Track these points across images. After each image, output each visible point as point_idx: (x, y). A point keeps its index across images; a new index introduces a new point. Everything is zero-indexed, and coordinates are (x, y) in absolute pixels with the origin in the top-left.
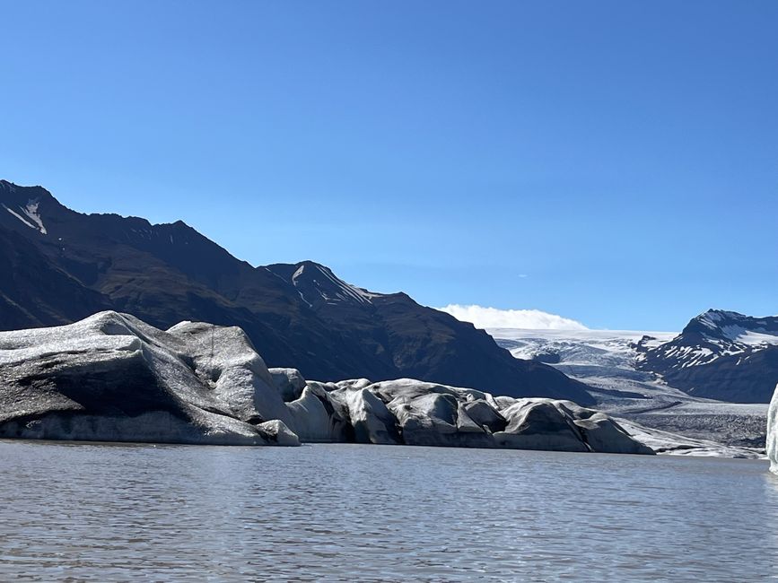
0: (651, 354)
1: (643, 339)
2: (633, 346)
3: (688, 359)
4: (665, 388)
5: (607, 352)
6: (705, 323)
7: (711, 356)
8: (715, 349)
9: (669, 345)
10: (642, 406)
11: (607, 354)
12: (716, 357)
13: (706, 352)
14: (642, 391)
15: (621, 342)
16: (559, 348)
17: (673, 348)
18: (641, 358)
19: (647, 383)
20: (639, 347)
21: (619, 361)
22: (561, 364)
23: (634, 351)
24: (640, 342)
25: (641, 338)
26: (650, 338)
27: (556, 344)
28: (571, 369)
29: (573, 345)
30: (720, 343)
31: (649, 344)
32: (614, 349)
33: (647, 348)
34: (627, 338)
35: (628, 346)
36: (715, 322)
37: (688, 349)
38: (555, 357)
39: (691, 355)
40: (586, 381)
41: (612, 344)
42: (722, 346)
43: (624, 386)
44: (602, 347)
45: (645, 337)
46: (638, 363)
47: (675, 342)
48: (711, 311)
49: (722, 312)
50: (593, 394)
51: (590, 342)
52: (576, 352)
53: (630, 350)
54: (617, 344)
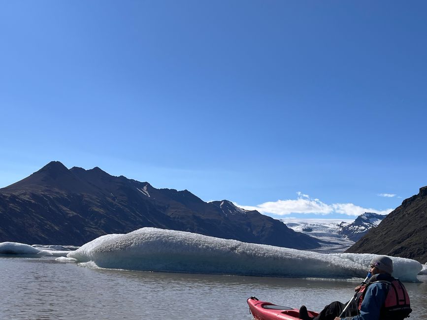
0: (344, 229)
2: (338, 225)
3: (357, 230)
4: (348, 241)
5: (328, 227)
6: (363, 217)
7: (365, 229)
8: (366, 227)
9: (350, 225)
10: (336, 247)
11: (329, 229)
12: (366, 229)
13: (363, 228)
14: (339, 242)
15: (334, 224)
17: (352, 226)
18: (341, 230)
19: (342, 239)
20: (340, 226)
21: (332, 231)
22: (312, 232)
23: (339, 227)
25: (341, 223)
26: (344, 223)
27: (311, 225)
28: (315, 234)
29: (317, 225)
30: (368, 225)
31: (344, 225)
32: (331, 227)
34: (336, 222)
36: (367, 217)
37: (357, 227)
38: (310, 230)
39: (358, 229)
40: (320, 238)
41: (331, 225)
43: (334, 240)
46: (339, 232)
47: (352, 224)
48: (366, 213)
49: (370, 213)
50: (320, 243)
51: (324, 224)
52: (318, 228)
53: (337, 227)
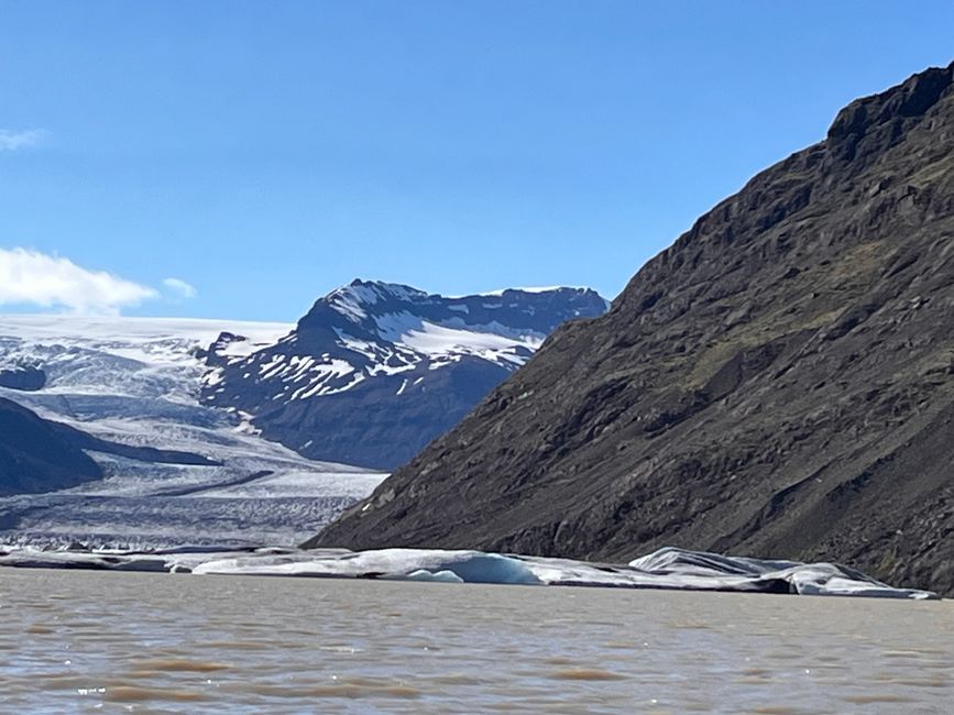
0: (233, 371)
1: (220, 339)
2: (200, 353)
3: (304, 382)
4: (256, 441)
5: (145, 365)
6: (342, 307)
7: (350, 377)
8: (358, 361)
9: (270, 352)
10: (192, 480)
11: (144, 371)
12: (360, 377)
13: (341, 368)
14: (205, 449)
15: (175, 346)
16: (45, 357)
17: (277, 359)
18: (214, 379)
19: (222, 432)
20: (211, 356)
21: (166, 385)
22: (48, 391)
23: (201, 365)
24: (213, 346)
25: (214, 339)
26: (233, 338)
27: (39, 348)
28: (65, 404)
29: (75, 350)
30: (369, 350)
31: (233, 351)
32: (160, 361)
33: (225, 359)
34: (187, 336)
35: (191, 353)
36: (362, 305)
37: (306, 362)
38: (32, 377)
39: (310, 374)
40: (94, 427)
41: (157, 348)
42: (372, 356)
43: (172, 438)
44: (137, 355)
45: (224, 335)
46: (206, 390)
47: (283, 348)
48: (357, 282)
49: (380, 286)
50: (98, 457)
51: (112, 345)
52: (81, 366)
53: (192, 363)
54: (167, 350)
